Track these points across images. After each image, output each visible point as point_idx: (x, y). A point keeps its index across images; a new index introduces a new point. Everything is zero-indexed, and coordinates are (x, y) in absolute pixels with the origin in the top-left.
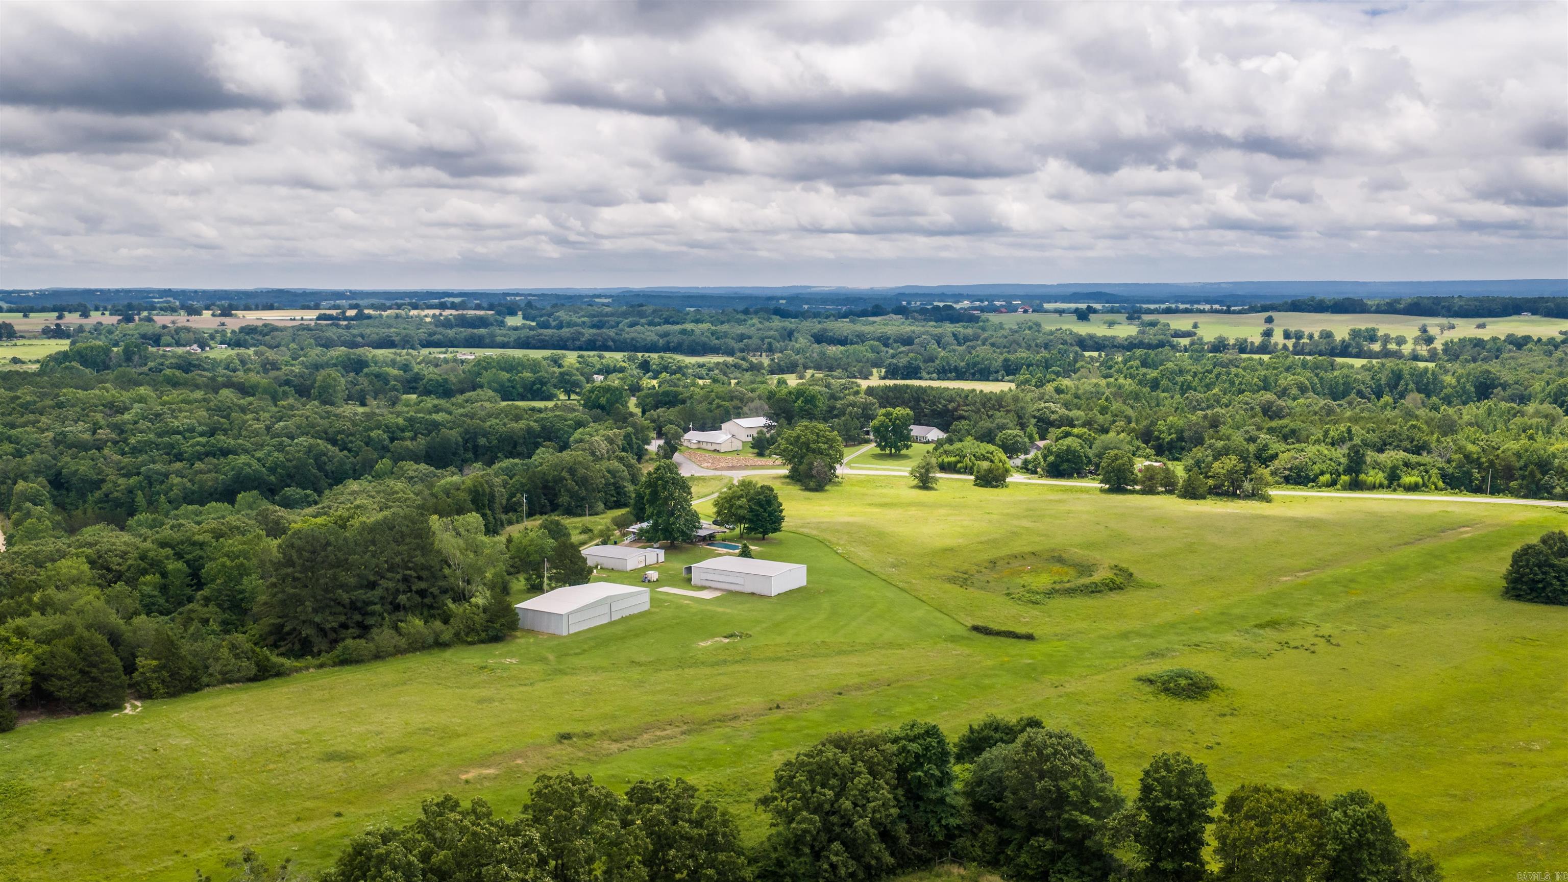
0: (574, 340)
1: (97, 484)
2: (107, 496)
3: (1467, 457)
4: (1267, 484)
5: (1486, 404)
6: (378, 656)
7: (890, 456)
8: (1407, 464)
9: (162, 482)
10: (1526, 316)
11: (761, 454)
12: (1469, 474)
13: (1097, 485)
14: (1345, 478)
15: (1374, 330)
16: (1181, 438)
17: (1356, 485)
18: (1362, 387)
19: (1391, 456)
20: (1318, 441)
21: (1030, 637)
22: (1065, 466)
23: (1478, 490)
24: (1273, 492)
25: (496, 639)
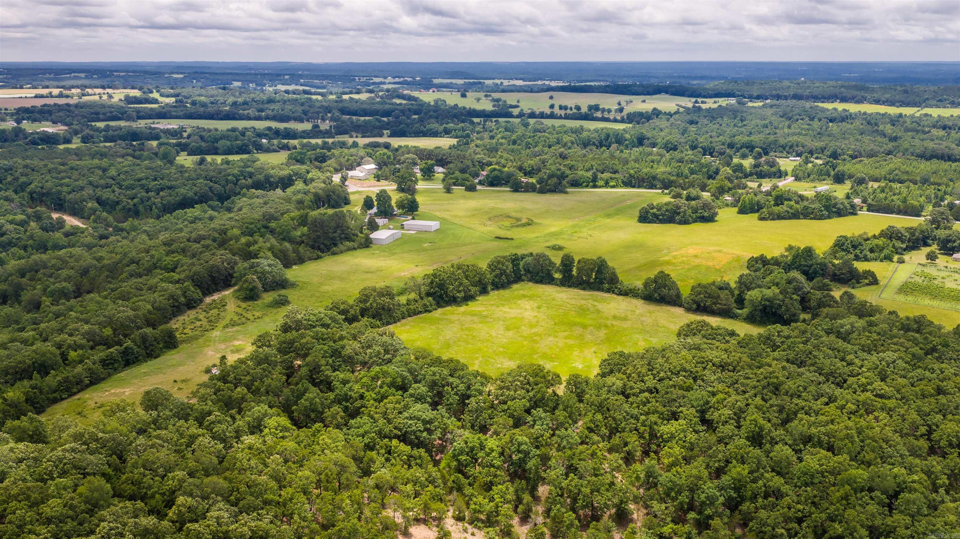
0: (217, 114)
1: (118, 203)
2: (124, 207)
3: (630, 175)
4: (566, 187)
5: (641, 149)
6: (341, 252)
7: (427, 179)
8: (611, 178)
9: (148, 201)
10: (663, 96)
11: (378, 181)
12: (631, 181)
13: (509, 189)
14: (591, 184)
15: (598, 105)
16: (533, 169)
17: (595, 186)
18: (595, 140)
19: (606, 175)
20: (581, 170)
21: (512, 239)
22: (495, 182)
23: (634, 187)
24: (569, 190)
25: (367, 247)
